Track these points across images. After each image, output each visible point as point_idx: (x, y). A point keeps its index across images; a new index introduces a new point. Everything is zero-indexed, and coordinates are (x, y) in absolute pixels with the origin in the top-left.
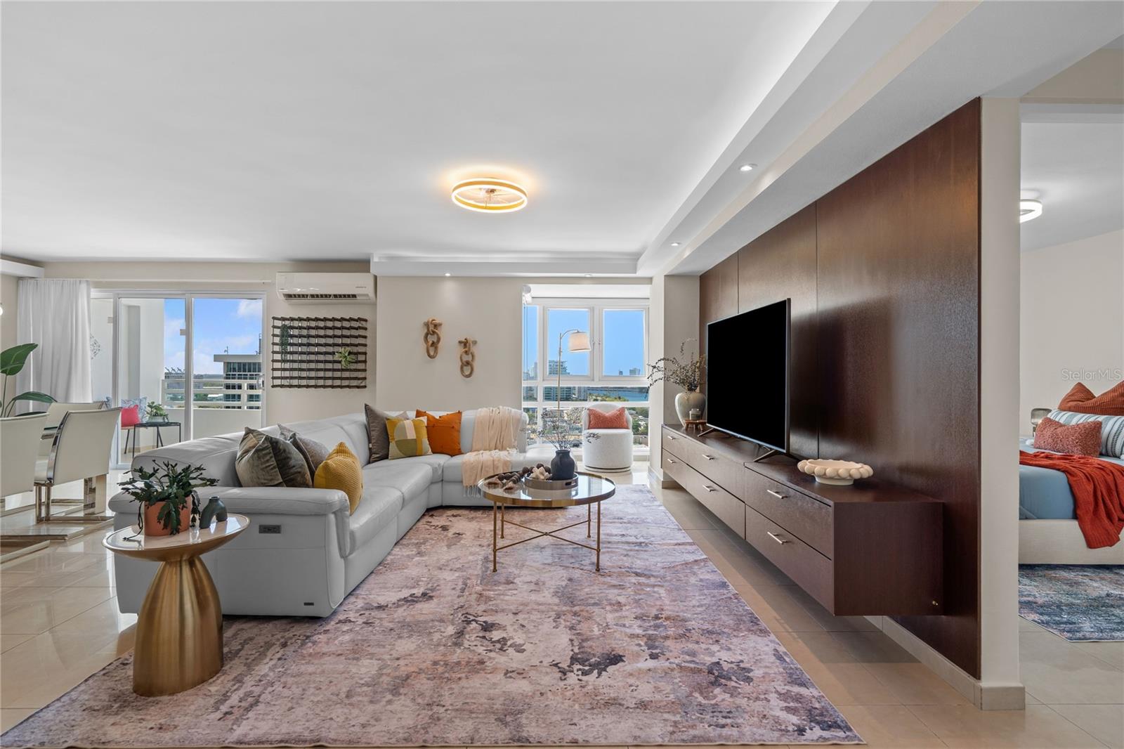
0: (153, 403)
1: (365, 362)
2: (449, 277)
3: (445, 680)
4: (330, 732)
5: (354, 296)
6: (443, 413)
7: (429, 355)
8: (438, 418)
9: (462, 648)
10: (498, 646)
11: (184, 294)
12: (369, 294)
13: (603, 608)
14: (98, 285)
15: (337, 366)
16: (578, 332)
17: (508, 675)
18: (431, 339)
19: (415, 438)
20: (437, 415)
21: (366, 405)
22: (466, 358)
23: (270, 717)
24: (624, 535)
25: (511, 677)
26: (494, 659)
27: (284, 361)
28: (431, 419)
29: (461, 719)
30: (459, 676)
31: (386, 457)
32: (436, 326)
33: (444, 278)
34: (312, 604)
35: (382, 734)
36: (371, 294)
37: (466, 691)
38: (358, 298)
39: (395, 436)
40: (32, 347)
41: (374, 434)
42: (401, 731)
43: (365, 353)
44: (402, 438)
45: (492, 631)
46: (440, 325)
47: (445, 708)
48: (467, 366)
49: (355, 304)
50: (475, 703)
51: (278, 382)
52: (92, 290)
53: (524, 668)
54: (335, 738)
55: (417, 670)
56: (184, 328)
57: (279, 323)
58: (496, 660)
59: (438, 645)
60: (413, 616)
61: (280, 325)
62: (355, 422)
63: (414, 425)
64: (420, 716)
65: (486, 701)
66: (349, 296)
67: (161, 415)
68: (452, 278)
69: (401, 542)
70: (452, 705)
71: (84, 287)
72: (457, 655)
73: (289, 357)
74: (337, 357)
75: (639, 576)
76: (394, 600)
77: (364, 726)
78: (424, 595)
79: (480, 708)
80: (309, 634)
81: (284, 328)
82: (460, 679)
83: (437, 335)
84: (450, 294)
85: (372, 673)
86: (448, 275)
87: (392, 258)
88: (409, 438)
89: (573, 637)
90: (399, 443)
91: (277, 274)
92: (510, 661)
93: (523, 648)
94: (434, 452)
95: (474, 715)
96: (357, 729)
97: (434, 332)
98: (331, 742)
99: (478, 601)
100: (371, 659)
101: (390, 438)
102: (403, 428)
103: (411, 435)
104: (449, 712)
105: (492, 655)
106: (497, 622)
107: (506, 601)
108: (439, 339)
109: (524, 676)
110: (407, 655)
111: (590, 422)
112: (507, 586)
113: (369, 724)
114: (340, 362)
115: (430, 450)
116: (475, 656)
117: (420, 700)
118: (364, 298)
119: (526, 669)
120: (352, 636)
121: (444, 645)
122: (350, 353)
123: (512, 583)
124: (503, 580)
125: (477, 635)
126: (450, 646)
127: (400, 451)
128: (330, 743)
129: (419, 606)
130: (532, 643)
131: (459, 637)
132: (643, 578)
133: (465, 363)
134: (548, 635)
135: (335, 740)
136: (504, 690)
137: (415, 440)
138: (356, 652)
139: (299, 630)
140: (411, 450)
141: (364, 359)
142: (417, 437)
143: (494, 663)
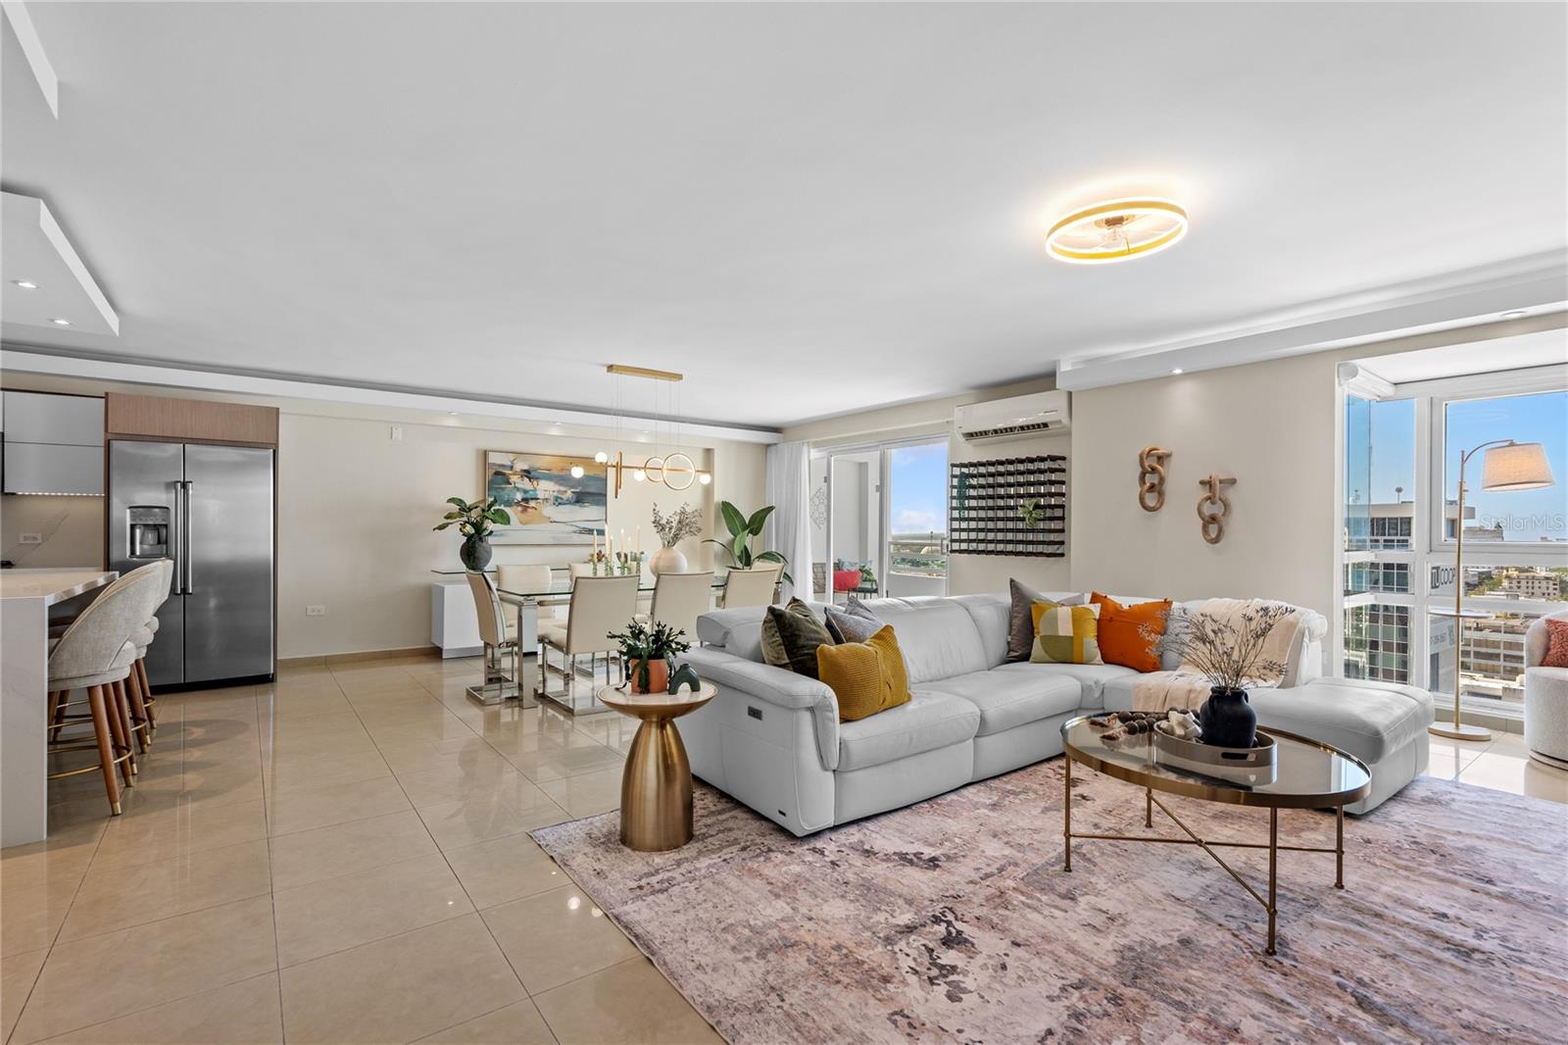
0: (864, 567)
1: (1062, 518)
2: (1181, 375)
3: (821, 973)
4: (671, 953)
5: (1045, 425)
6: (1141, 601)
7: (1145, 507)
8: (1126, 607)
9: (889, 948)
10: (935, 972)
11: (878, 446)
12: (1063, 421)
13: (1183, 1019)
14: (817, 445)
15: (1020, 525)
16: (1512, 444)
17: (896, 1017)
18: (1150, 479)
19: (1072, 635)
20: (1125, 602)
21: (1012, 581)
22: (1208, 510)
23: (656, 909)
24: (1445, 916)
25: (895, 1022)
26: (907, 985)
27: (961, 519)
28: (1111, 609)
29: (780, 1029)
30: (841, 978)
31: (1025, 657)
32: (1160, 458)
33: (1171, 379)
34: (784, 814)
35: (700, 986)
36: (1065, 421)
37: (825, 1002)
38: (1050, 427)
39: (1042, 629)
40: (771, 509)
41: (1017, 622)
42: (717, 996)
43: (1062, 507)
44: (1049, 633)
45: (952, 948)
46: (1169, 456)
47: (781, 1004)
48: (1213, 525)
49: (1047, 436)
50: (814, 1021)
51: (956, 546)
52: (812, 451)
53: (927, 1022)
54: (667, 961)
55: (811, 943)
56: (878, 484)
57: (957, 471)
58: (906, 989)
59: (868, 928)
60: (887, 879)
61: (958, 473)
62: (995, 603)
63: (1073, 615)
64: (750, 995)
65: (830, 1028)
66: (1039, 426)
67: (870, 580)
68: (1186, 375)
69: (988, 782)
70: (791, 1005)
71: (805, 448)
72: (871, 952)
73: (966, 514)
74: (1020, 513)
75: (1365, 1010)
76: (891, 850)
77: (699, 967)
78: (933, 859)
79: (813, 1032)
80: (773, 848)
81: (964, 477)
82: (838, 982)
83: (1160, 473)
84: (1185, 402)
85: (772, 919)
86: (1178, 371)
87: (1090, 361)
88: (1061, 633)
89: (1060, 1031)
90: (1045, 640)
91: (956, 409)
92: (922, 1001)
93: (962, 996)
94: (1107, 660)
95: (796, 1034)
96: (691, 966)
97: (1154, 470)
98: (662, 962)
99: (987, 900)
100: (788, 904)
101: (1036, 631)
102: (1055, 618)
103: (1065, 629)
104: (779, 1010)
105: (912, 979)
106: (975, 941)
107: (1028, 919)
108: (1162, 480)
109: (912, 1032)
110: (822, 920)
111: (1548, 649)
112: (1058, 899)
113: (704, 969)
114: (1023, 519)
115: (1099, 657)
116: (890, 967)
117: (770, 978)
118: (1058, 426)
119: (928, 1026)
120: (804, 870)
121: (874, 933)
122: (1037, 506)
123: (1073, 899)
124: (1063, 889)
125: (927, 942)
126: (879, 938)
127: (1046, 652)
128: (658, 964)
129: (909, 870)
130: (983, 997)
131: (901, 933)
132: (1370, 1019)
133: (1210, 520)
134: (1023, 1001)
135: (665, 963)
136: (866, 1032)
137: (1072, 638)
138: (783, 890)
139: (773, 841)
140: (1065, 653)
141: (1061, 515)
142: (1074, 633)
143: (900, 990)
